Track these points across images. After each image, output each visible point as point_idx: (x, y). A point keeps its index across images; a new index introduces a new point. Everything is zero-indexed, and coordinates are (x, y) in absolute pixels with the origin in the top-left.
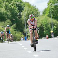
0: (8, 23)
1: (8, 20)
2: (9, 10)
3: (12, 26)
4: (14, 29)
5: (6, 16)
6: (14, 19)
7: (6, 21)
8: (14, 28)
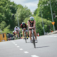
0: (3, 24)
2: (3, 13)
4: (9, 30)
5: (1, 18)
6: (8, 21)
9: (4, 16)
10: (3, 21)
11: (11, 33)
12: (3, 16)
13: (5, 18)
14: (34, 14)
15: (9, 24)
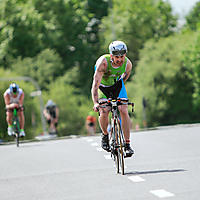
1: (48, 53)
3: (66, 77)
8: (72, 83)
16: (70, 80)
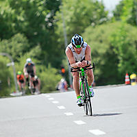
0: (19, 42)
2: (21, 9)
5: (13, 25)
6: (35, 33)
7: (13, 39)
8: (35, 57)
9: (22, 19)
10: (19, 35)
11: (41, 71)
12: (20, 18)
13: (26, 24)
14: (115, 15)
15: (36, 45)
16: (34, 55)
